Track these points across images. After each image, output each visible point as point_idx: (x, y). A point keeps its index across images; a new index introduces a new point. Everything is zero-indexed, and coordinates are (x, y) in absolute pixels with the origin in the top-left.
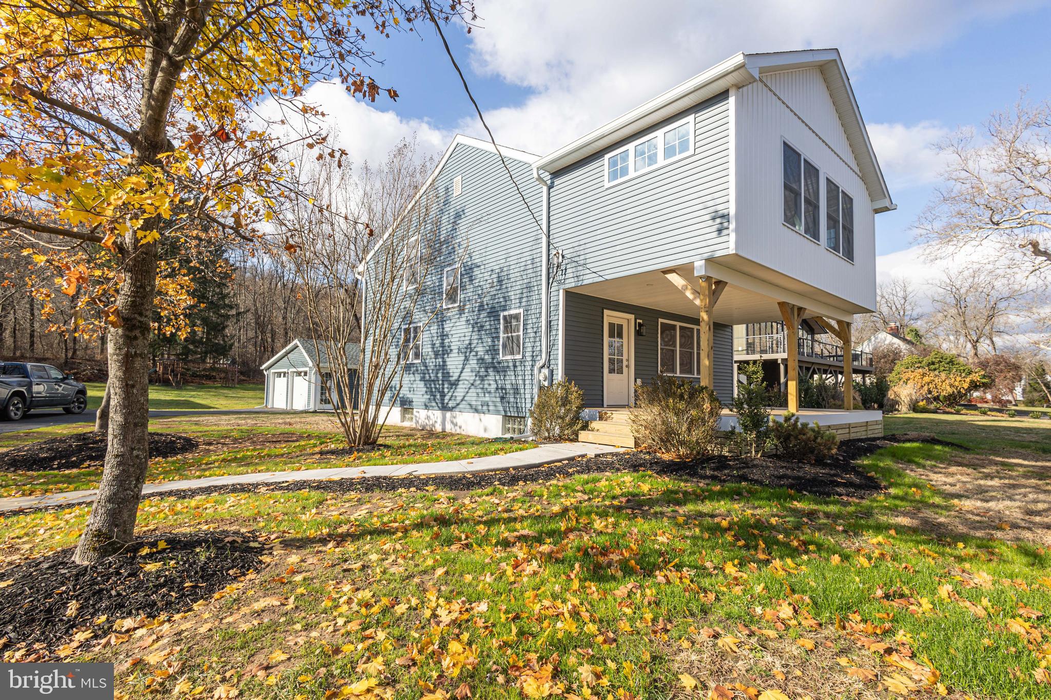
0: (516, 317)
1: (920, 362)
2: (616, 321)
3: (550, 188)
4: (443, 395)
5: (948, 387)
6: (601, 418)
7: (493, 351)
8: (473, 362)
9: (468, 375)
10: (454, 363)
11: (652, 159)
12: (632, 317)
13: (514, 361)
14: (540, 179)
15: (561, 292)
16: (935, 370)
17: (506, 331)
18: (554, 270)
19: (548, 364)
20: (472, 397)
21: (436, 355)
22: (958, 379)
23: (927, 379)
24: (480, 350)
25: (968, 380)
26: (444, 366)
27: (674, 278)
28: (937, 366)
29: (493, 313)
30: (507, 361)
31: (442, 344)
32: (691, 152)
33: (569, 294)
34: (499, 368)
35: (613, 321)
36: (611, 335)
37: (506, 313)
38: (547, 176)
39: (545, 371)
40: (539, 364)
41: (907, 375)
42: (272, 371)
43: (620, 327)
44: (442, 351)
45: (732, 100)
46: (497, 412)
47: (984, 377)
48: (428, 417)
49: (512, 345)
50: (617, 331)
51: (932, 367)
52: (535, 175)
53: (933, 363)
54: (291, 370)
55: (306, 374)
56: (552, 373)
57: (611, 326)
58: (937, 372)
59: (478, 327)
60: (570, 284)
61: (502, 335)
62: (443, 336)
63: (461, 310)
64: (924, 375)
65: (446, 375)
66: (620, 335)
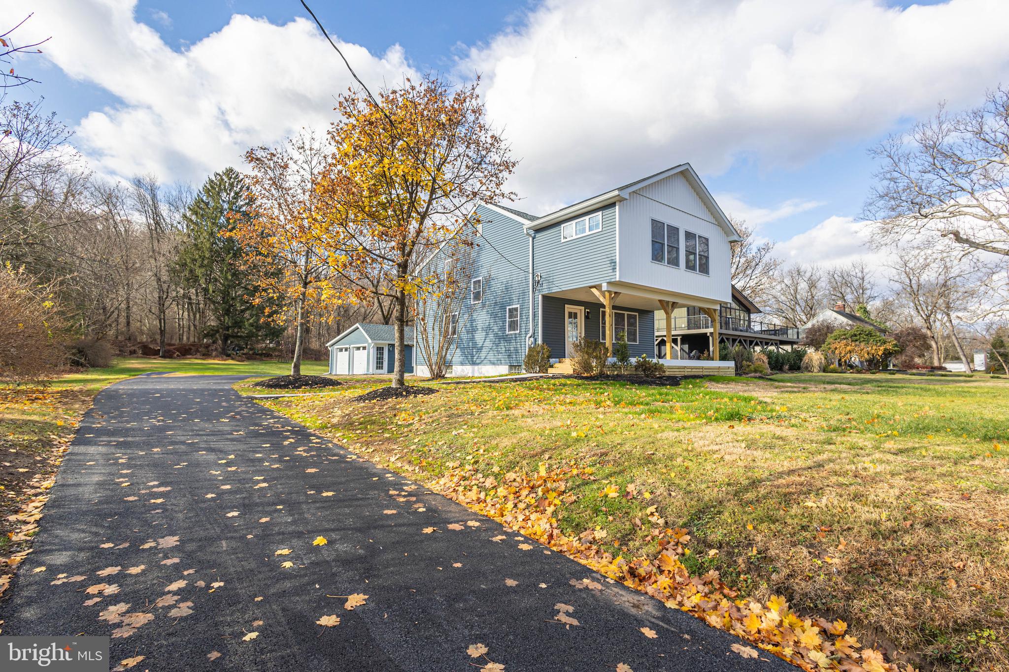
0: (516, 309)
1: (845, 335)
2: (573, 311)
3: (533, 239)
4: (473, 356)
5: (866, 355)
6: (560, 362)
7: (503, 329)
8: (491, 336)
9: (488, 343)
10: (479, 337)
11: (584, 230)
12: (583, 308)
13: (516, 334)
14: (528, 234)
15: (540, 296)
16: (856, 340)
17: (510, 317)
18: (536, 283)
19: (533, 335)
20: (491, 356)
21: (468, 332)
22: (874, 347)
23: (849, 348)
24: (496, 329)
25: (882, 348)
26: (473, 339)
27: (594, 290)
28: (858, 337)
29: (503, 308)
30: (511, 335)
31: (472, 326)
32: (600, 230)
33: (544, 297)
34: (507, 339)
35: (571, 310)
36: (570, 317)
37: (511, 307)
38: (532, 232)
39: (532, 339)
40: (529, 336)
41: (835, 346)
42: (335, 347)
43: (576, 314)
44: (472, 330)
45: (617, 207)
46: (506, 364)
47: (896, 345)
48: (463, 370)
49: (513, 325)
50: (573, 316)
51: (855, 338)
52: (525, 232)
53: (855, 335)
54: (352, 346)
55: (364, 348)
56: (535, 340)
57: (570, 314)
58: (857, 343)
59: (494, 315)
60: (545, 292)
61: (507, 320)
62: (472, 321)
63: (484, 306)
64: (847, 345)
65: (475, 344)
66: (576, 317)
